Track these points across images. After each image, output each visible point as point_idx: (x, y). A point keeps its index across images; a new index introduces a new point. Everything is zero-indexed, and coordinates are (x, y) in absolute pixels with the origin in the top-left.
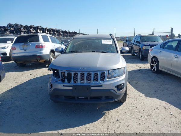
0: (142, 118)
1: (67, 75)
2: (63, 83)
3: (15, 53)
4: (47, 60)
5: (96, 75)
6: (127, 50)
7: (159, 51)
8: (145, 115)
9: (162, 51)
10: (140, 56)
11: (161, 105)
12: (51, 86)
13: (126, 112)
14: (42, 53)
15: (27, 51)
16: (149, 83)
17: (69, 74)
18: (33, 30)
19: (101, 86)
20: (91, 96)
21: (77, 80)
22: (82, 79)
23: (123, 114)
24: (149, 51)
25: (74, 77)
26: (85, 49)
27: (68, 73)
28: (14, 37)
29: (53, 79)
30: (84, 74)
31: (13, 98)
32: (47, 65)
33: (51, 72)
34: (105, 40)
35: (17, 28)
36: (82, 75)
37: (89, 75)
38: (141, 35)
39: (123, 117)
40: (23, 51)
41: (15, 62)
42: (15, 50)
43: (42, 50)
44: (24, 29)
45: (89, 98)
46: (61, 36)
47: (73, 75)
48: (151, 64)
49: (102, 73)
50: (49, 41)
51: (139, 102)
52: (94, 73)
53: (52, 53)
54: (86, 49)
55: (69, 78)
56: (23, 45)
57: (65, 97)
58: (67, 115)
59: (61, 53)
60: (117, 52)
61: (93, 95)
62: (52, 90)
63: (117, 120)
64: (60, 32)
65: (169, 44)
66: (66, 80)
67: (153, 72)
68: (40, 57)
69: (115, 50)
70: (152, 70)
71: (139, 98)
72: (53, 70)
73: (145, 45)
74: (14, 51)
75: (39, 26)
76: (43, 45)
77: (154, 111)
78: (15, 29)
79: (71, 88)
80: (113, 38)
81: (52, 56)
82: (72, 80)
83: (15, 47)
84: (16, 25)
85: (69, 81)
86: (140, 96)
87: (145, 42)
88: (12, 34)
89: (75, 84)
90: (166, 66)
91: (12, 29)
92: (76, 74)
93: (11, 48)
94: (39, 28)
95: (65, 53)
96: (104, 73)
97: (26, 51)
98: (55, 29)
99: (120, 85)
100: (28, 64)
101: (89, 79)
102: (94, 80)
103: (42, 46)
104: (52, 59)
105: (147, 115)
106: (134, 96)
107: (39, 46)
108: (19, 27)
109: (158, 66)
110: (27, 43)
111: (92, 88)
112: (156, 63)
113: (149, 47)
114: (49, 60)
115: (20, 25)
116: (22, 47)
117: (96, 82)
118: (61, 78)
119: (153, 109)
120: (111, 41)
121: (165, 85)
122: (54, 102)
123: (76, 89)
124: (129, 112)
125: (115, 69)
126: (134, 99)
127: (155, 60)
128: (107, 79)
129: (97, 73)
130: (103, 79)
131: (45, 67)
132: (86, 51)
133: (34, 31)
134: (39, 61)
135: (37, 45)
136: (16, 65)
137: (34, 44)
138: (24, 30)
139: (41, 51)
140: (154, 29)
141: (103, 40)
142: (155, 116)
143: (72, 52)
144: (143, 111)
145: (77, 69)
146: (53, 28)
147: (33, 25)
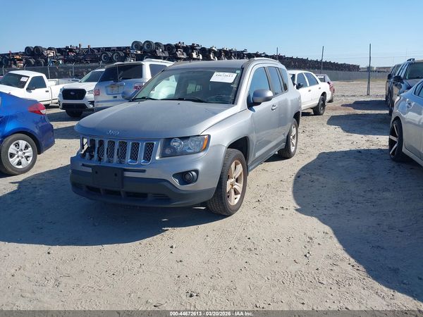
1: (90, 143)
2: (83, 160)
3: (98, 102)
18: (183, 54)
21: (103, 155)
22: (112, 154)
25: (98, 148)
27: (90, 140)
30: (114, 143)
35: (149, 50)
36: (112, 145)
38: (414, 59)
40: (111, 98)
42: (99, 94)
44: (162, 51)
47: (97, 145)
48: (391, 137)
56: (112, 86)
60: (232, 101)
66: (87, 155)
70: (391, 153)
75: (196, 43)
78: (144, 52)
79: (90, 170)
82: (96, 155)
83: (99, 90)
84: (148, 43)
86: (285, 208)
89: (98, 164)
91: (139, 52)
94: (196, 49)
97: (116, 97)
98: (232, 50)
101: (122, 156)
108: (154, 47)
109: (400, 142)
110: (119, 82)
111: (128, 174)
115: (156, 43)
117: (134, 163)
120: (235, 76)
123: (97, 173)
127: (396, 127)
128: (157, 158)
133: (185, 56)
135: (136, 85)
137: (131, 84)
138: (164, 55)
141: (215, 74)
144: (249, 238)
146: (228, 48)
147: (182, 42)
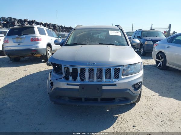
0: (163, 123)
1: (72, 71)
2: (68, 81)
3: (8, 47)
4: (44, 54)
5: (108, 71)
6: (138, 43)
7: (167, 45)
8: (165, 120)
9: (170, 46)
10: (142, 51)
11: (180, 106)
12: (52, 84)
13: (142, 115)
14: (38, 47)
15: (22, 44)
16: (157, 80)
17: (75, 70)
18: (28, 25)
19: (115, 85)
20: (103, 97)
21: (84, 77)
22: (91, 76)
23: (138, 117)
24: (154, 46)
25: (80, 73)
26: (90, 41)
27: (73, 69)
28: (7, 30)
29: (53, 76)
30: (93, 70)
31: (4, 98)
32: (43, 60)
33: (51, 68)
34: (113, 31)
35: (10, 22)
36: (91, 71)
37: (100, 71)
38: (142, 30)
39: (140, 121)
40: (16, 44)
41: (8, 56)
42: (8, 43)
43: (38, 43)
44: (17, 23)
45: (99, 100)
46: (57, 31)
47: (79, 71)
48: (157, 60)
49: (116, 69)
50: (45, 34)
51: (154, 103)
52: (106, 69)
53: (49, 47)
54: (92, 41)
55: (74, 75)
56: (17, 38)
57: (69, 98)
58: (71, 120)
59: (61, 45)
60: (127, 45)
61: (105, 96)
62: (53, 89)
63: (134, 126)
64: (56, 27)
65: (177, 38)
66: (71, 78)
67: (159, 69)
68: (36, 51)
69: (125, 42)
70: (158, 66)
71: (151, 97)
72: (53, 65)
73: (147, 40)
74: (7, 45)
75: (34, 20)
76: (39, 38)
77: (175, 114)
78: (8, 23)
79: (78, 87)
80: (121, 30)
81: (49, 50)
82: (79, 77)
83: (8, 40)
84: (10, 18)
85: (75, 78)
86: (153, 95)
87: (147, 37)
88: (5, 28)
89: (82, 83)
90: (175, 62)
91: (5, 23)
92: (83, 70)
93: (4, 41)
94: (34, 23)
95: (66, 45)
96: (118, 69)
97: (20, 44)
99: (137, 84)
100: (22, 59)
101: (100, 76)
102: (106, 78)
103: (38, 40)
104: (48, 54)
105: (168, 119)
106: (145, 95)
107: (35, 39)
108: (13, 20)
109: (165, 62)
110: (21, 36)
111: (104, 88)
112: (162, 59)
113: (152, 42)
114: (45, 54)
115: (14, 19)
116: (15, 40)
117: (108, 80)
118: (64, 75)
119: (173, 112)
120: (120, 32)
121: (176, 82)
122: (54, 103)
123: (83, 88)
124: (146, 116)
125: (131, 65)
126: (147, 99)
127: (161, 55)
128: (122, 77)
129: (109, 69)
130: (117, 76)
131: (41, 62)
132: (91, 43)
134: (35, 56)
135: (32, 38)
136: (10, 60)
137: (29, 37)
139: (37, 45)
140: (152, 25)
141: (110, 31)
142: (177, 121)
143: (75, 44)
144: (162, 114)
145: (85, 63)
146: (49, 23)
147: (27, 19)
